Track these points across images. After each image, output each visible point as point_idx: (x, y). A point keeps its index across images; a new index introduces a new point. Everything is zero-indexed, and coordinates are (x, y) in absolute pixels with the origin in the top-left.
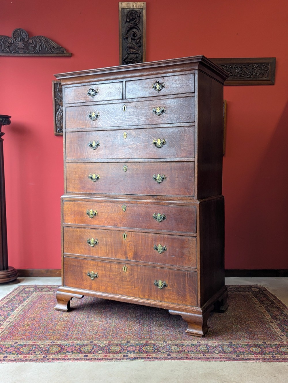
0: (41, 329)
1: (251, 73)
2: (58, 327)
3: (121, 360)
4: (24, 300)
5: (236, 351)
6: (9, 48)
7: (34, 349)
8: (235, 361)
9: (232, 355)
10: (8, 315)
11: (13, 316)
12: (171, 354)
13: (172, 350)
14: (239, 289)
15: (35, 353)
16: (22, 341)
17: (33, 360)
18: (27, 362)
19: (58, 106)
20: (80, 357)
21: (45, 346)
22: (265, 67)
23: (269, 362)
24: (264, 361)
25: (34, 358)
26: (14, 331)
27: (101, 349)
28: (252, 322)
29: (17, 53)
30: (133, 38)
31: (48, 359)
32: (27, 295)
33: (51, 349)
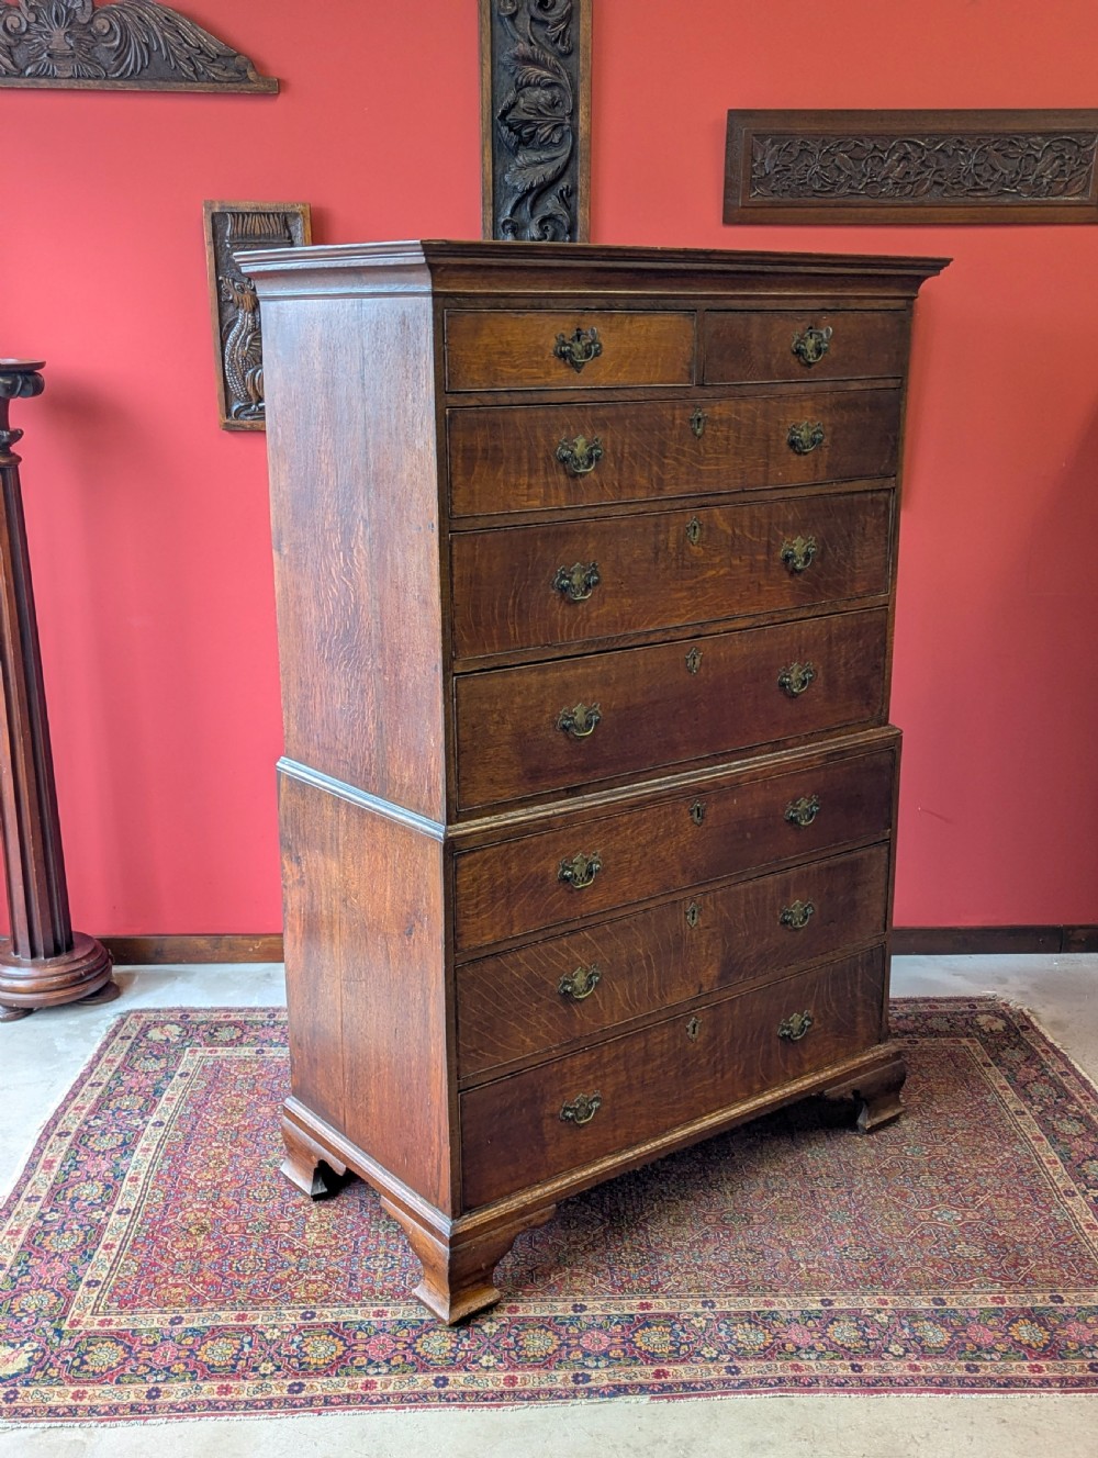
0: (250, 1245)
1: (1017, 173)
2: (312, 1237)
3: (567, 1397)
4: (158, 1092)
5: (964, 1344)
6: (10, 53)
7: (247, 1349)
8: (966, 1392)
9: (952, 1364)
10: (116, 1177)
11: (137, 1179)
12: (739, 1364)
13: (739, 1345)
14: (934, 1023)
15: (255, 1369)
16: (198, 1311)
17: (256, 1408)
18: (238, 1417)
19: (231, 309)
20: (420, 1389)
21: (283, 1332)
22: (1078, 150)
23: (1083, 1394)
24: (1066, 1392)
25: (259, 1396)
26: (158, 1261)
27: (489, 1347)
28: (1001, 1196)
29: (46, 76)
30: (540, 15)
31: (310, 1401)
32: (163, 1063)
33: (309, 1349)
